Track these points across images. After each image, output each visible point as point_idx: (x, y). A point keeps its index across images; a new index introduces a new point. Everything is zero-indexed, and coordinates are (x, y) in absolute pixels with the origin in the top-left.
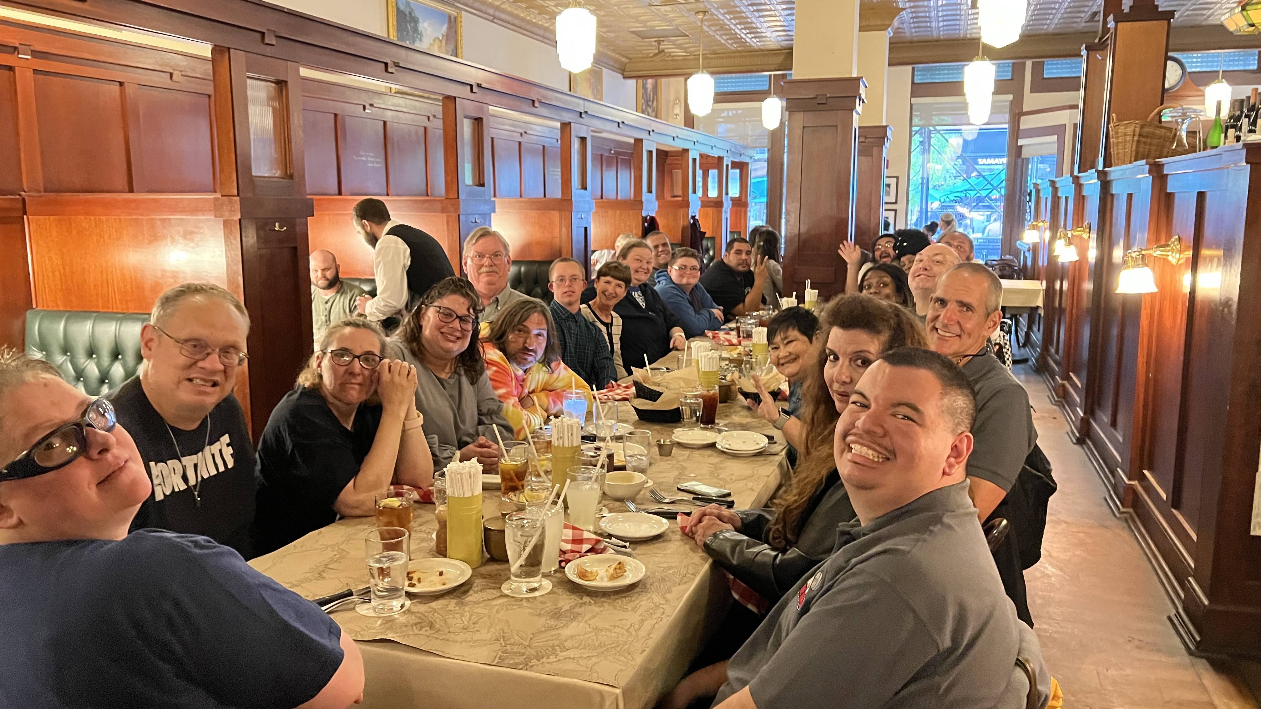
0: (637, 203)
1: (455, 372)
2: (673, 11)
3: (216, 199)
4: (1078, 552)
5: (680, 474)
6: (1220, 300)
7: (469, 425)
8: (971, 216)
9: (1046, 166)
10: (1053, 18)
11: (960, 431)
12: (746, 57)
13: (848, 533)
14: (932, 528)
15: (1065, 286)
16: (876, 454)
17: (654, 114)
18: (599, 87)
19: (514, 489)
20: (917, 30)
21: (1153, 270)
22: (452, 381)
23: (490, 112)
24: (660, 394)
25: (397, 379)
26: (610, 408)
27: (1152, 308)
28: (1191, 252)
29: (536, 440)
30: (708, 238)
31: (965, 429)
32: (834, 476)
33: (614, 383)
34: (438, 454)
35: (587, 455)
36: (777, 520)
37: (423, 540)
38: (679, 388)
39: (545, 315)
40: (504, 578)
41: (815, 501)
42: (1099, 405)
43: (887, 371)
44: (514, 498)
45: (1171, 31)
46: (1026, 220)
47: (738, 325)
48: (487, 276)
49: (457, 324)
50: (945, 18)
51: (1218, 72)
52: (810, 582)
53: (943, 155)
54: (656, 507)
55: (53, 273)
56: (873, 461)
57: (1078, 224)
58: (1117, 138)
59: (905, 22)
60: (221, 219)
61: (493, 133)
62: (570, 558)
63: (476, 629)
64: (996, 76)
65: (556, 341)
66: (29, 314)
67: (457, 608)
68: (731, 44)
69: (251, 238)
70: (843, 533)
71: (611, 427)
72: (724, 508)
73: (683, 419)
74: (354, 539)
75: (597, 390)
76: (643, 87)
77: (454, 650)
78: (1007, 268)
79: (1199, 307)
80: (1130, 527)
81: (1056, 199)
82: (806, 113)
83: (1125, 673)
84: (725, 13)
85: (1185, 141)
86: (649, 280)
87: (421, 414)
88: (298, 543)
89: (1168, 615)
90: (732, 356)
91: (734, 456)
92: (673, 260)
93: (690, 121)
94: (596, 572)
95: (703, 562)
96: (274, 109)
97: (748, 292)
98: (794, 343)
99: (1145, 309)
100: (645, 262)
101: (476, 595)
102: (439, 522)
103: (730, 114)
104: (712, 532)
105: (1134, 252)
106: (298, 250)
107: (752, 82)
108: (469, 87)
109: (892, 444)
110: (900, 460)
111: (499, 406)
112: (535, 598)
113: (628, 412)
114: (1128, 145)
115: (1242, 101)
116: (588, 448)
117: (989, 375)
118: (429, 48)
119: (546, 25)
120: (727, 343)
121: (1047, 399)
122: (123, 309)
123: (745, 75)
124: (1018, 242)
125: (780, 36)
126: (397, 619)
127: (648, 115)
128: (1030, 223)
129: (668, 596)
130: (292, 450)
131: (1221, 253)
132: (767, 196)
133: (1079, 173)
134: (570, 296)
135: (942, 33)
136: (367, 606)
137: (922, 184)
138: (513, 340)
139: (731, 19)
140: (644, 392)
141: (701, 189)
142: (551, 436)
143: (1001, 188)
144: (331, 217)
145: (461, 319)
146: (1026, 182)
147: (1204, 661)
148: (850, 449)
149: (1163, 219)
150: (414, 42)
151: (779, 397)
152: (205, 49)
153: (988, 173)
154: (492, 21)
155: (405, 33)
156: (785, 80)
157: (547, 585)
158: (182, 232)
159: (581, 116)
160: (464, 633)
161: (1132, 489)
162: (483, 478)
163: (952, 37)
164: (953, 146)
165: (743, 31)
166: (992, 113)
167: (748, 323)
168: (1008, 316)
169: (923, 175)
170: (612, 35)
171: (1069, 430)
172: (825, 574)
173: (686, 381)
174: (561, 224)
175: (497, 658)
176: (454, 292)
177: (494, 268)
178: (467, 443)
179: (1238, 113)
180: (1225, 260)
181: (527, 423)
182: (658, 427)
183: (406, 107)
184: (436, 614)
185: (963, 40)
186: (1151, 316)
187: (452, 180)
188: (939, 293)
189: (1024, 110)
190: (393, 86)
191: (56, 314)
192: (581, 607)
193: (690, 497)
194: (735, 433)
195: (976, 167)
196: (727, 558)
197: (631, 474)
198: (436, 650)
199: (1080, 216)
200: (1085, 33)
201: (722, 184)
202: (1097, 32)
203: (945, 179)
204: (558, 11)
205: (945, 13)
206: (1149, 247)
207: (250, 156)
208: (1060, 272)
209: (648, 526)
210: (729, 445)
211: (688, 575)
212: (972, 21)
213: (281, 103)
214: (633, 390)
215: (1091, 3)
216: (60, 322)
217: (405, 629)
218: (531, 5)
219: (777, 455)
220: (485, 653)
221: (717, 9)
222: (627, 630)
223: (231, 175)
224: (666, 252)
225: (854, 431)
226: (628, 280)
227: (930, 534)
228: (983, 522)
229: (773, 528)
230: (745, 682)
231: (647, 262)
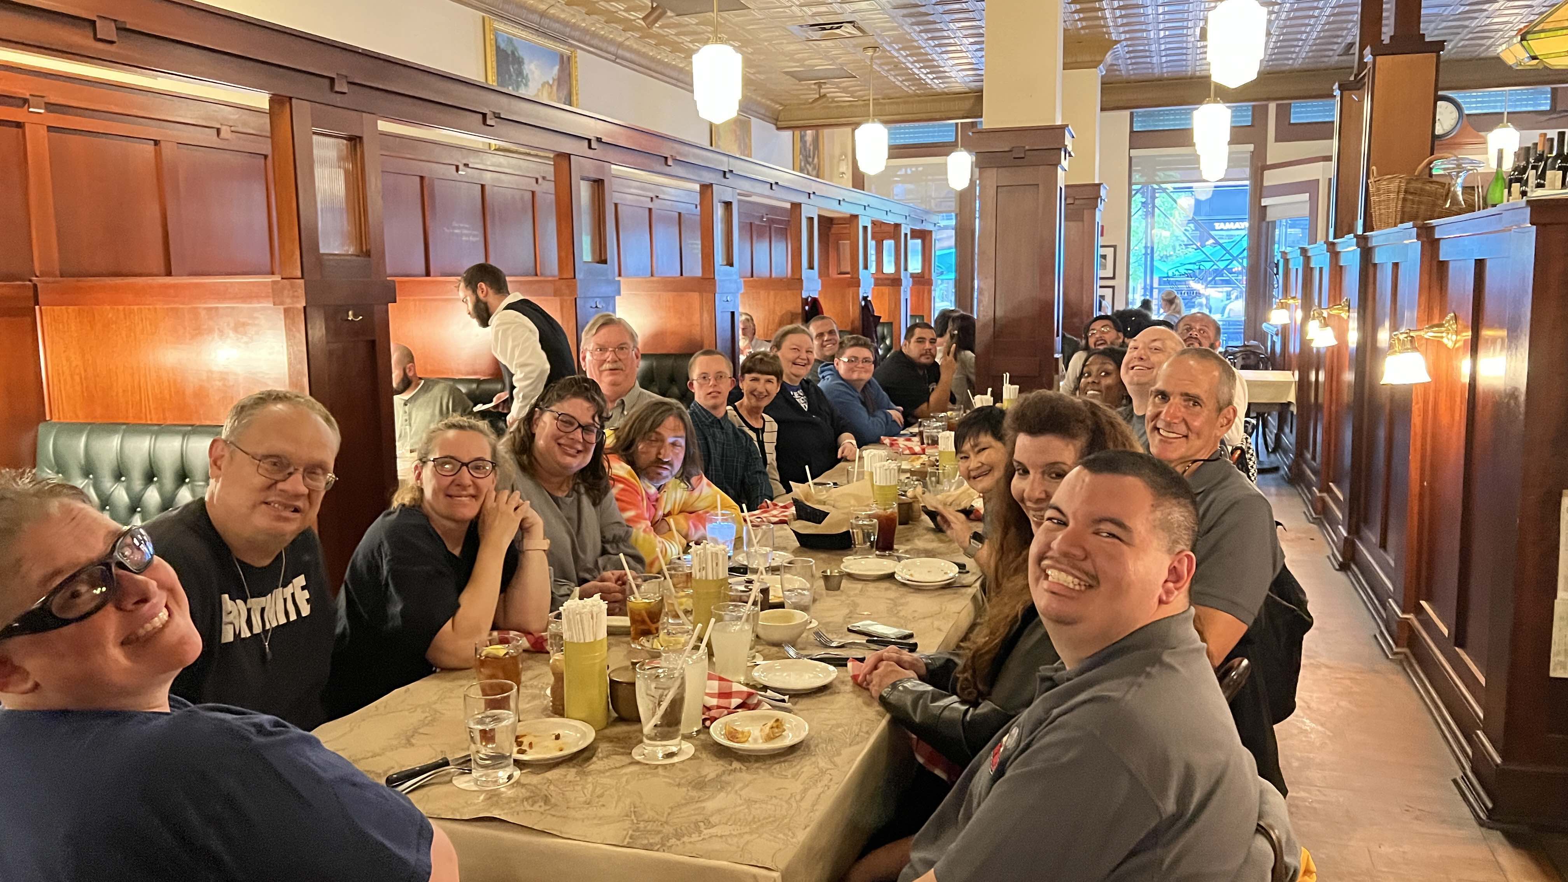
0: (796, 282)
1: (573, 490)
2: (837, 47)
3: (275, 283)
4: (1343, 703)
5: (851, 612)
6: (1505, 390)
8: (1207, 294)
9: (1297, 230)
10: (1300, 51)
11: (1177, 550)
12: (927, 102)
13: (1050, 679)
14: (1149, 669)
15: (1322, 377)
16: (1076, 581)
17: (814, 173)
18: (747, 140)
19: (647, 633)
20: (1135, 67)
21: (1425, 354)
22: (569, 500)
23: (613, 172)
24: (827, 514)
26: (765, 533)
27: (1426, 402)
28: (1470, 333)
29: (673, 572)
30: (883, 323)
31: (1185, 547)
32: (1031, 612)
33: (769, 502)
35: (737, 590)
36: (965, 667)
37: (535, 697)
38: (850, 507)
39: (682, 419)
40: (635, 741)
41: (1009, 643)
42: (1366, 522)
45: (1441, 65)
46: (1273, 296)
47: (922, 429)
48: (612, 374)
49: (578, 435)
50: (1168, 52)
51: (1502, 113)
52: (1005, 739)
53: (1171, 218)
54: (821, 653)
55: (72, 376)
56: (1073, 590)
57: (1335, 300)
58: (1379, 195)
59: (1120, 58)
60: (282, 307)
61: (617, 197)
62: (717, 716)
63: (600, 803)
64: (1232, 122)
65: (696, 452)
66: (41, 428)
67: (578, 779)
68: (908, 87)
69: (319, 331)
70: (1044, 679)
71: (765, 555)
72: (905, 652)
73: (855, 544)
74: (450, 697)
75: (749, 510)
76: (801, 140)
77: (572, 829)
78: (1252, 357)
79: (1481, 401)
80: (1405, 669)
81: (1308, 271)
82: (1000, 170)
83: (1402, 850)
84: (900, 49)
85: (1461, 198)
86: (810, 374)
88: (381, 703)
89: (1453, 777)
90: (914, 467)
91: (918, 588)
92: (841, 351)
93: (859, 181)
94: (749, 732)
95: (879, 718)
96: (346, 172)
97: (933, 389)
98: (987, 452)
99: (1417, 403)
100: (804, 351)
101: (600, 763)
102: (554, 674)
103: (909, 172)
104: (889, 681)
105: (1402, 333)
106: (377, 342)
107: (935, 132)
108: (586, 143)
109: (1095, 568)
110: (1104, 589)
111: (627, 532)
112: (673, 764)
113: (787, 537)
114: (1393, 205)
115: (1528, 149)
116: (737, 583)
117: (1224, 484)
118: (537, 95)
119: (681, 65)
120: (907, 452)
121: (1304, 517)
122: (158, 421)
124: (1264, 325)
125: (968, 76)
126: (502, 793)
127: (808, 174)
128: (1278, 301)
129: (836, 759)
131: (1504, 333)
132: (956, 272)
133: (1335, 238)
134: (714, 397)
135: (1165, 70)
136: (467, 778)
137: (1146, 254)
138: (644, 450)
139: (908, 56)
140: (806, 513)
141: (874, 264)
142: (691, 568)
143: (1242, 259)
144: (417, 302)
145: (585, 428)
146: (1273, 250)
147: (1498, 832)
148: (1047, 576)
149: (1436, 291)
150: (518, 87)
151: (972, 516)
152: (261, 100)
153: (1227, 241)
154: (614, 61)
155: (507, 76)
156: (974, 130)
157: (688, 749)
158: (232, 325)
159: (725, 176)
160: (587, 809)
161: (1406, 623)
162: (608, 620)
163: (1178, 75)
164: (1182, 208)
165: (922, 70)
166: (1228, 167)
167: (932, 426)
169: (1146, 243)
170: (762, 77)
171: (1330, 553)
172: (1022, 728)
173: (857, 498)
174: (702, 309)
175: (628, 838)
176: (576, 395)
177: (620, 364)
178: (586, 581)
179: (1523, 163)
180: (1510, 341)
181: (662, 552)
182: (823, 555)
183: (509, 168)
184: (552, 787)
185: (1191, 78)
186: (1425, 411)
187: (567, 257)
188: (1159, 385)
189: (1268, 163)
190: (493, 142)
191: (76, 428)
192: (729, 774)
193: (863, 640)
194: (918, 561)
195: (1212, 233)
196: (908, 714)
197: (789, 612)
198: (553, 829)
199: (1338, 292)
200: (1338, 69)
201: (900, 258)
202: (1353, 67)
203: (1174, 249)
204: (695, 48)
205: (1168, 46)
206: (1419, 328)
207: (317, 228)
208: (1315, 360)
209: (811, 675)
210: (911, 575)
211: (861, 734)
212: (1201, 56)
213: (355, 164)
214: (793, 510)
215: (1345, 33)
216: (82, 436)
217: (513, 805)
218: (662, 41)
219: (969, 586)
220: (613, 831)
221: (890, 44)
222: (787, 802)
223: (293, 253)
224: (833, 342)
225: (1050, 554)
226: (779, 374)
227: (1146, 677)
228: (1217, 664)
229: (961, 677)
230: (929, 864)
231: (807, 352)
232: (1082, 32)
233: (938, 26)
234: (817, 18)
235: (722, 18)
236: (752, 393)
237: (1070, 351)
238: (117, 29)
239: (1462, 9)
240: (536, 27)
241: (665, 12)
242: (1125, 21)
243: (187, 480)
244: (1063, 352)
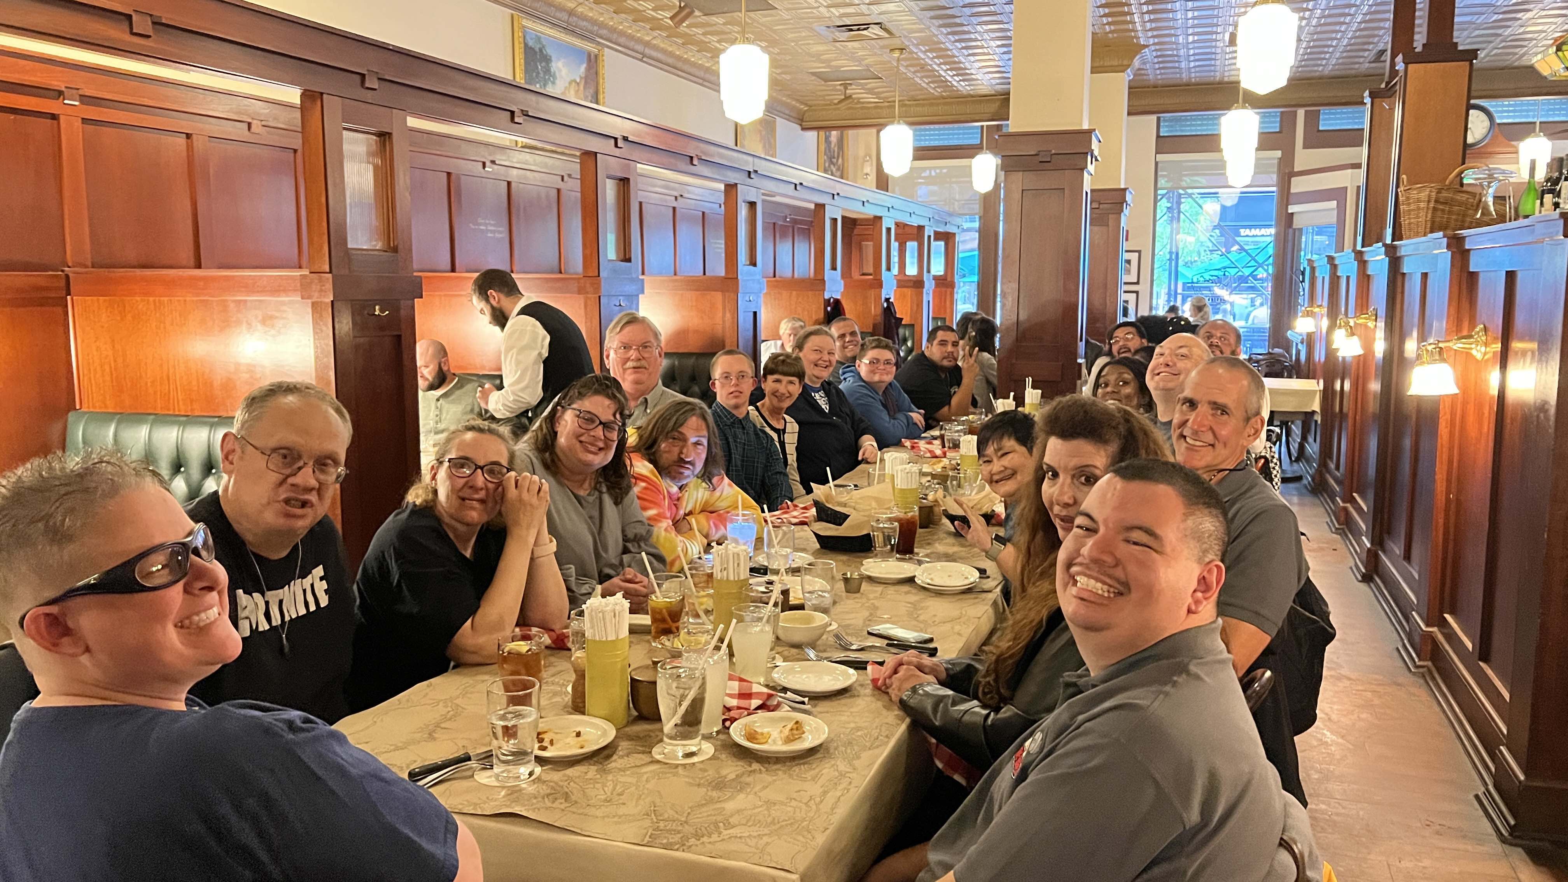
0: (818, 282)
1: (595, 488)
2: (863, 48)
3: (303, 277)
4: (1364, 716)
5: (871, 614)
6: (1535, 403)
7: (612, 553)
8: (1231, 300)
9: (1324, 238)
10: (1330, 58)
11: (1207, 560)
12: (952, 103)
13: (1074, 685)
14: (1175, 678)
15: (1347, 386)
16: (1106, 587)
17: (838, 173)
18: (772, 141)
19: (667, 632)
20: (1162, 71)
21: (1454, 366)
22: (591, 499)
23: (639, 171)
24: (846, 517)
25: (525, 496)
26: (785, 533)
27: (1453, 414)
28: (1500, 345)
29: (694, 572)
30: (905, 325)
31: (1214, 557)
32: (1056, 617)
33: (789, 503)
34: (574, 589)
35: (757, 591)
36: (987, 671)
37: (555, 694)
38: (870, 510)
39: (705, 419)
40: (656, 740)
41: (1033, 648)
42: (1389, 533)
43: (1119, 487)
44: (667, 643)
45: (1474, 74)
46: (1299, 304)
47: (943, 432)
48: (635, 373)
49: (599, 432)
50: (1197, 57)
51: (1535, 123)
52: (1027, 744)
53: (1196, 224)
54: (841, 655)
55: (102, 366)
56: (1103, 596)
57: (1362, 309)
58: (1409, 204)
59: (1148, 62)
60: (310, 301)
61: (642, 196)
62: (736, 717)
63: (621, 801)
64: (1260, 128)
65: (718, 451)
66: (71, 416)
67: (598, 776)
68: (934, 89)
69: (346, 324)
70: (1068, 685)
71: (786, 557)
72: (925, 656)
74: (471, 693)
75: (769, 511)
76: (826, 141)
77: (594, 827)
78: (1274, 364)
79: (1509, 414)
80: (1428, 685)
81: (1335, 279)
82: (1026, 174)
83: (1423, 864)
84: (927, 51)
85: (1492, 208)
86: (832, 374)
87: (555, 540)
88: (405, 696)
89: (1475, 793)
90: (934, 470)
91: (939, 593)
92: (863, 353)
93: (883, 182)
94: (768, 733)
95: (899, 722)
96: (376, 168)
97: (955, 392)
98: (1010, 456)
99: (1445, 415)
100: (826, 352)
101: (620, 761)
102: (575, 671)
103: (933, 173)
104: (909, 685)
105: (1430, 344)
106: (403, 338)
107: (959, 134)
108: (613, 141)
109: (1125, 574)
110: (1134, 595)
111: (649, 531)
112: (694, 764)
113: (807, 540)
114: (1422, 213)
115: (1561, 160)
116: (758, 583)
117: (1248, 495)
118: (564, 93)
119: (707, 65)
120: (928, 455)
121: (1327, 527)
122: (186, 411)
123: (951, 126)
124: (1289, 332)
125: (994, 78)
126: (524, 789)
127: (832, 175)
128: (1303, 308)
129: (856, 763)
130: (399, 581)
131: (1534, 346)
132: (979, 275)
133: (1363, 247)
134: (736, 397)
135: (1193, 75)
136: (488, 773)
137: (1170, 260)
138: (667, 449)
139: (934, 57)
140: (826, 514)
141: (897, 265)
142: (712, 568)
143: (1267, 265)
144: (443, 298)
145: (606, 425)
146: (1299, 257)
147: (1520, 850)
148: (1075, 582)
149: (1465, 305)
150: (545, 85)
151: (993, 521)
152: (292, 95)
153: (1253, 247)
154: (641, 60)
155: (534, 74)
156: (1000, 133)
157: (708, 749)
158: (260, 317)
159: (749, 177)
160: (607, 807)
161: (1430, 637)
162: (630, 618)
163: (1207, 80)
164: (1208, 214)
165: (949, 72)
166: (1255, 173)
167: (953, 430)
168: (1276, 423)
169: (1171, 248)
170: (788, 77)
171: (1352, 564)
172: (1045, 733)
173: (877, 499)
174: (724, 308)
175: (648, 837)
176: (597, 392)
177: (643, 363)
178: (610, 577)
179: (1557, 174)
180: (1540, 354)
181: (682, 552)
182: (844, 558)
183: (535, 165)
184: (572, 784)
185: (1219, 83)
186: (1452, 423)
187: (591, 254)
188: (1187, 393)
189: (1296, 170)
190: (520, 139)
191: (106, 417)
192: (749, 775)
193: (883, 643)
194: (939, 565)
195: (1238, 239)
196: (927, 717)
197: (810, 615)
198: (573, 826)
199: (1364, 300)
200: (1368, 77)
201: (923, 260)
202: (1384, 75)
203: (1199, 254)
204: (721, 47)
205: (1197, 51)
206: (1448, 338)
207: (345, 224)
208: (1341, 368)
209: (830, 678)
210: (932, 579)
211: (880, 738)
212: (1231, 62)
213: (383, 159)
214: (813, 511)
215: (1376, 40)
216: (110, 426)
217: (535, 801)
218: (689, 40)
219: (990, 592)
220: (632, 831)
221: (917, 45)
222: (806, 804)
223: (322, 247)
224: (855, 343)
225: (1079, 560)
226: (801, 375)
227: (1173, 686)
228: (1240, 675)
229: (983, 681)
230: (947, 868)
231: (829, 353)
232: (1110, 35)
233: (965, 28)
234: (844, 19)
235: (750, 18)
236: (774, 393)
237: (1093, 356)
238: (154, 23)
239: (1495, 17)
240: (564, 25)
241: (693, 12)
242: (1154, 25)
243: (214, 471)
244: (1086, 357)
